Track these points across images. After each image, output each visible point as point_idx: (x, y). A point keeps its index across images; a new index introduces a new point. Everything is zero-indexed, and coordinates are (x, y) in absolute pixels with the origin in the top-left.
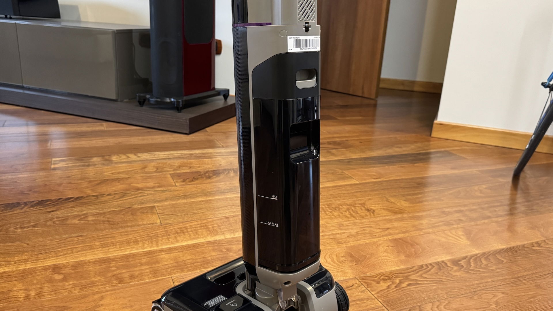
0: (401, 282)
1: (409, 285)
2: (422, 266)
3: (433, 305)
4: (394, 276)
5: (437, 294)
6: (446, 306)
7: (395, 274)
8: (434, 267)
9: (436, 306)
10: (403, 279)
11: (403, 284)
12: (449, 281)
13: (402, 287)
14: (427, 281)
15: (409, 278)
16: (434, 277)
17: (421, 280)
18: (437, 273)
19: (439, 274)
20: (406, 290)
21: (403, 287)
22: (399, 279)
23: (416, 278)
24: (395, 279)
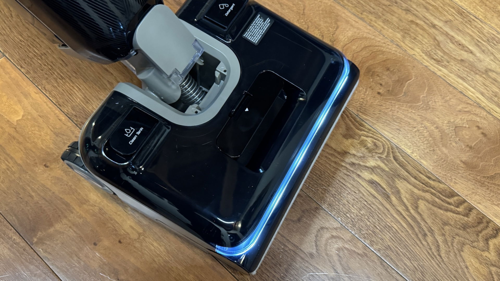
0: (372, 170)
1: (372, 182)
2: (452, 194)
3: (336, 229)
4: (384, 156)
5: (374, 232)
6: (346, 251)
7: (391, 155)
8: (467, 215)
9: (334, 234)
10: (383, 170)
11: (371, 174)
12: (433, 247)
13: (359, 173)
14: (407, 210)
15: (396, 180)
16: (429, 221)
17: (405, 201)
18: (445, 224)
19: (447, 228)
20: (354, 180)
21: (359, 176)
22: (382, 165)
23: (402, 191)
24: (377, 158)
